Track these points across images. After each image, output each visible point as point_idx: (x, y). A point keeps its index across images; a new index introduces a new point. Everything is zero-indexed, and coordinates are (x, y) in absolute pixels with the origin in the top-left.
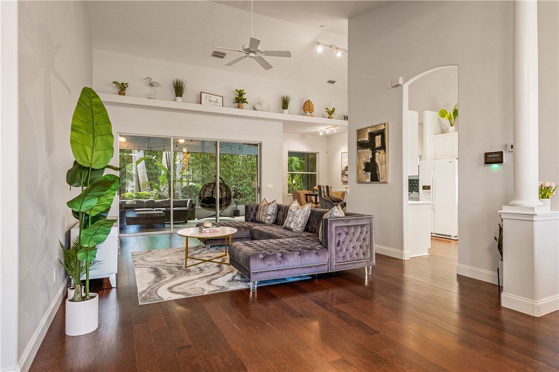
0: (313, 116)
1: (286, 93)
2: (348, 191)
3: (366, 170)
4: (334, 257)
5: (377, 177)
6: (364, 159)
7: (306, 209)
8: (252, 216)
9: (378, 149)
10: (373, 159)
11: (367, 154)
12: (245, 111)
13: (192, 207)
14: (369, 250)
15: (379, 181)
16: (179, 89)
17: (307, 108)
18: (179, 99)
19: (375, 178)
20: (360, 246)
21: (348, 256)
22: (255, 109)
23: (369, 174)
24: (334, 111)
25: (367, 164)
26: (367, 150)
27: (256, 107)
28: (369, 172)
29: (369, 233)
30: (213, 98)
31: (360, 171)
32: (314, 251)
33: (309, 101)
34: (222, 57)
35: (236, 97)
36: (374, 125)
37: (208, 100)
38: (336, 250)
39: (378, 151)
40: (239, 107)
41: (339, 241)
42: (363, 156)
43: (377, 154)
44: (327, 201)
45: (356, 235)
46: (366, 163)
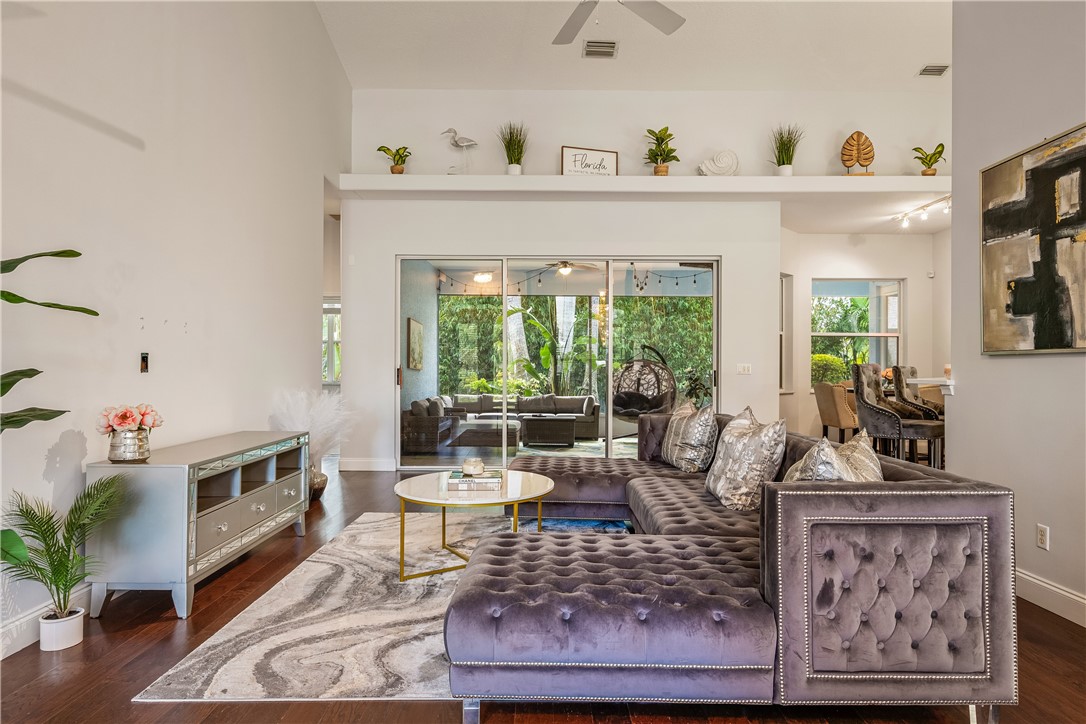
0: (872, 174)
1: (786, 122)
2: (951, 382)
3: (1017, 308)
4: (803, 644)
5: (1062, 333)
6: (1008, 270)
7: (765, 439)
8: (653, 445)
9: (1067, 223)
10: (1047, 264)
11: (1023, 251)
12: (675, 180)
13: (593, 414)
14: (982, 635)
15: (1069, 345)
16: (514, 147)
17: (855, 153)
18: (516, 168)
19: (1053, 336)
20: (935, 616)
21: (873, 649)
22: (700, 173)
23: (1030, 321)
24: (941, 153)
25: (1019, 288)
26: (1022, 235)
27: (704, 169)
28: (1027, 313)
29: (982, 560)
30: (593, 158)
31: (993, 314)
32: (716, 614)
33: (859, 134)
34: (610, 54)
35: (650, 150)
36: (1050, 136)
37: (578, 164)
38: (812, 617)
39: (1066, 232)
40: (656, 173)
41: (828, 587)
42: (1005, 258)
43: (1062, 245)
44: (879, 412)
45: (911, 565)
46: (1018, 282)
